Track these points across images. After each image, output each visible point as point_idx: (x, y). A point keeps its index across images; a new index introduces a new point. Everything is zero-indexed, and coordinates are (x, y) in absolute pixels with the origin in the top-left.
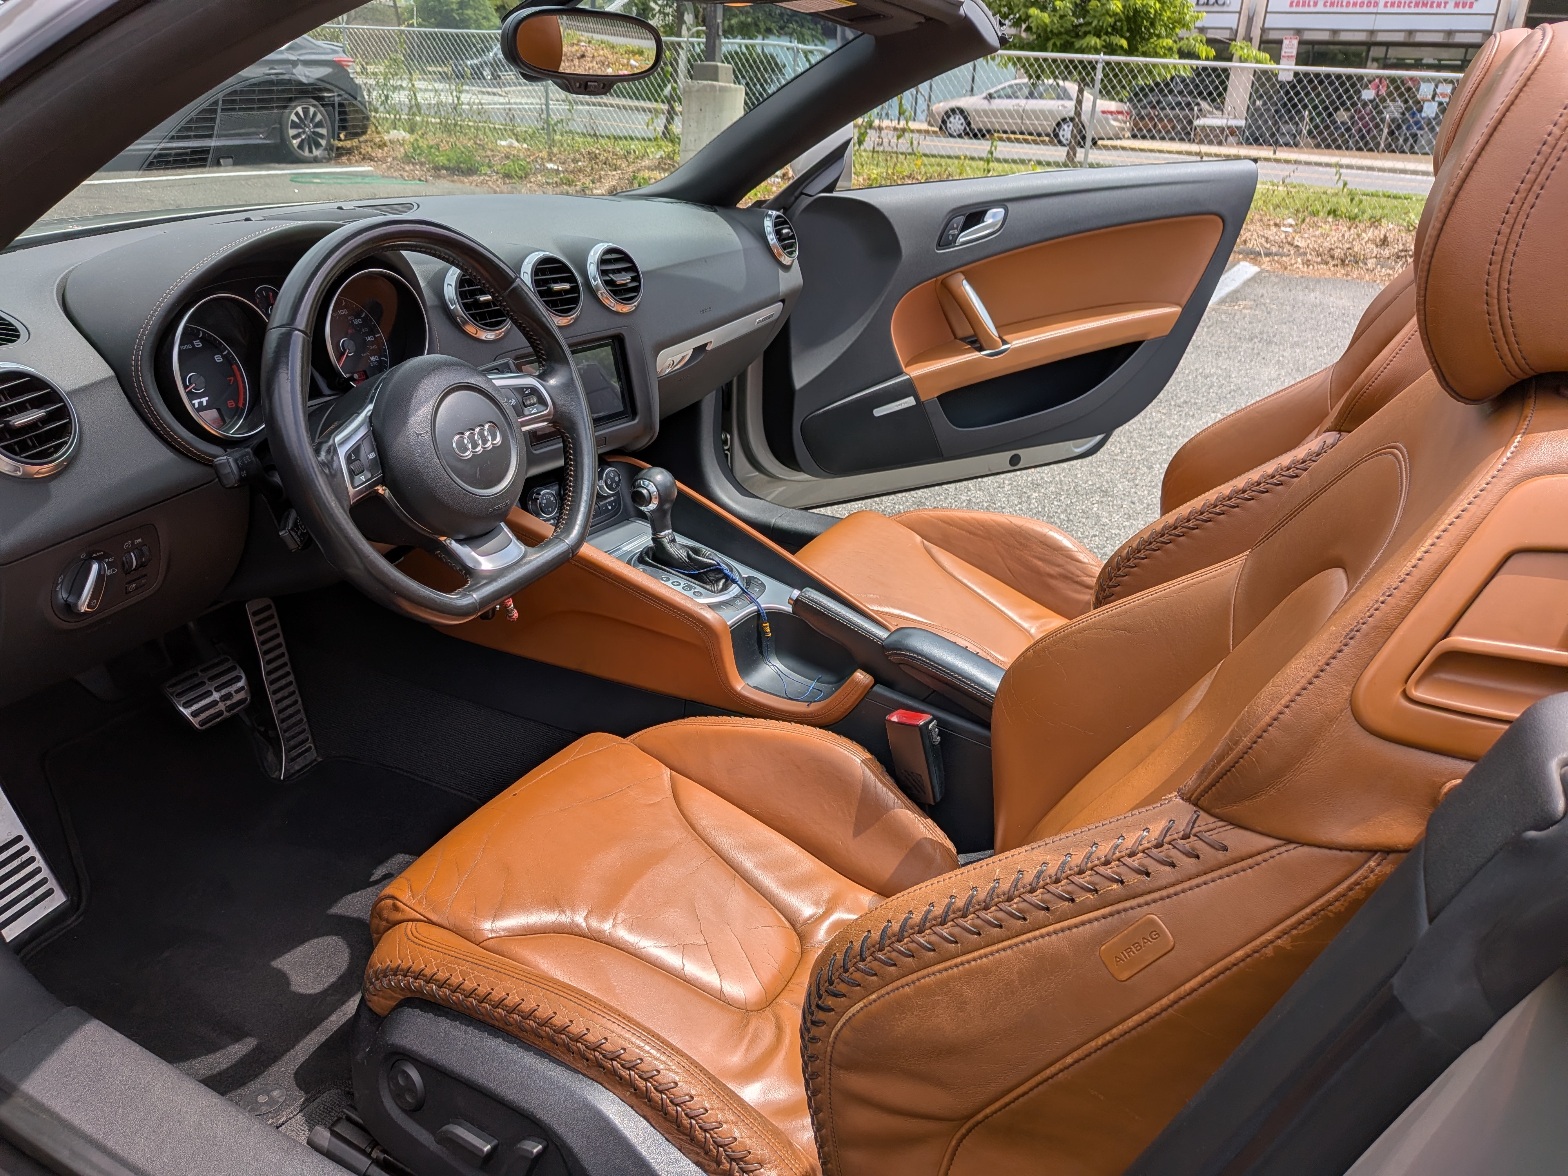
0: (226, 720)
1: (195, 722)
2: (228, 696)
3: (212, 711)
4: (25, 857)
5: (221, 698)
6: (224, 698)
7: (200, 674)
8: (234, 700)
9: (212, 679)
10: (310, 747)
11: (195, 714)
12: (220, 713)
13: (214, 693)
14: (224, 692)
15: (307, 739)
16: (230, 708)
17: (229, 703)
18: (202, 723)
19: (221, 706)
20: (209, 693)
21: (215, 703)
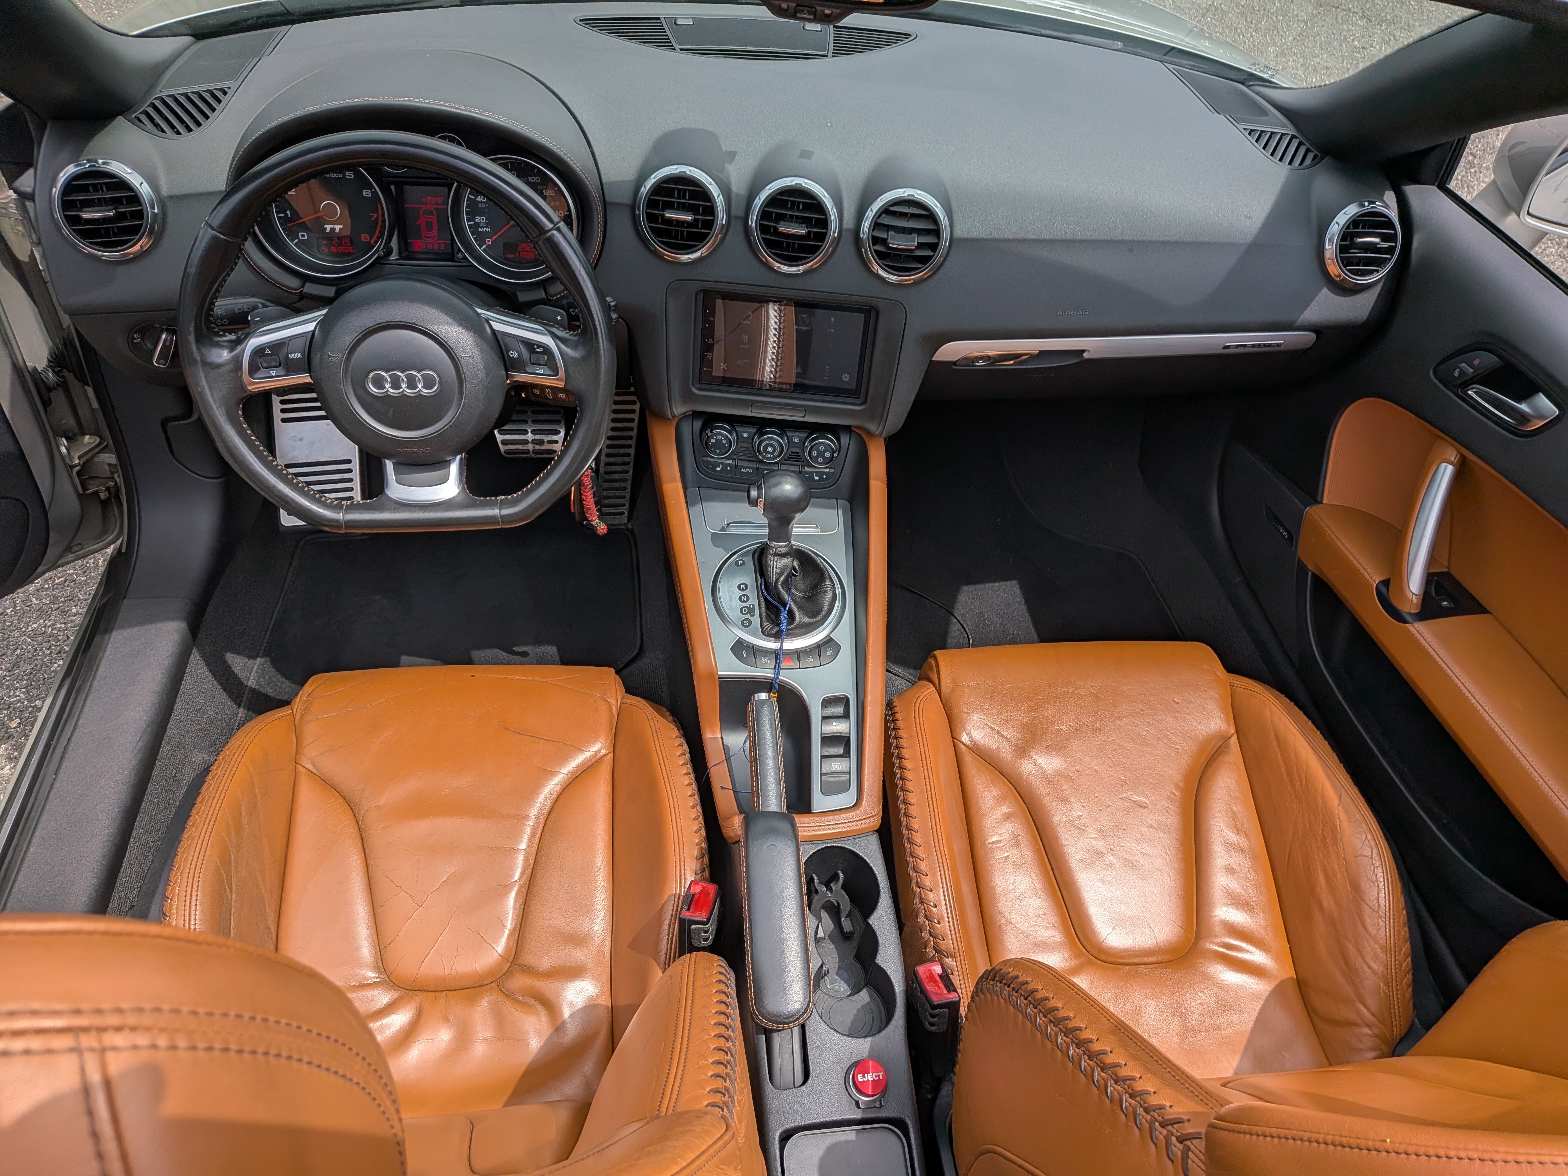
0: (531, 459)
1: (502, 448)
2: (541, 442)
3: (520, 447)
4: (346, 476)
5: (533, 440)
6: (534, 442)
7: (529, 413)
8: (543, 448)
9: (535, 422)
10: (623, 513)
11: (504, 443)
12: (527, 452)
13: (530, 434)
14: (538, 437)
15: (624, 505)
16: (536, 452)
17: (537, 447)
18: (507, 452)
19: (530, 447)
20: (525, 432)
21: (526, 442)
